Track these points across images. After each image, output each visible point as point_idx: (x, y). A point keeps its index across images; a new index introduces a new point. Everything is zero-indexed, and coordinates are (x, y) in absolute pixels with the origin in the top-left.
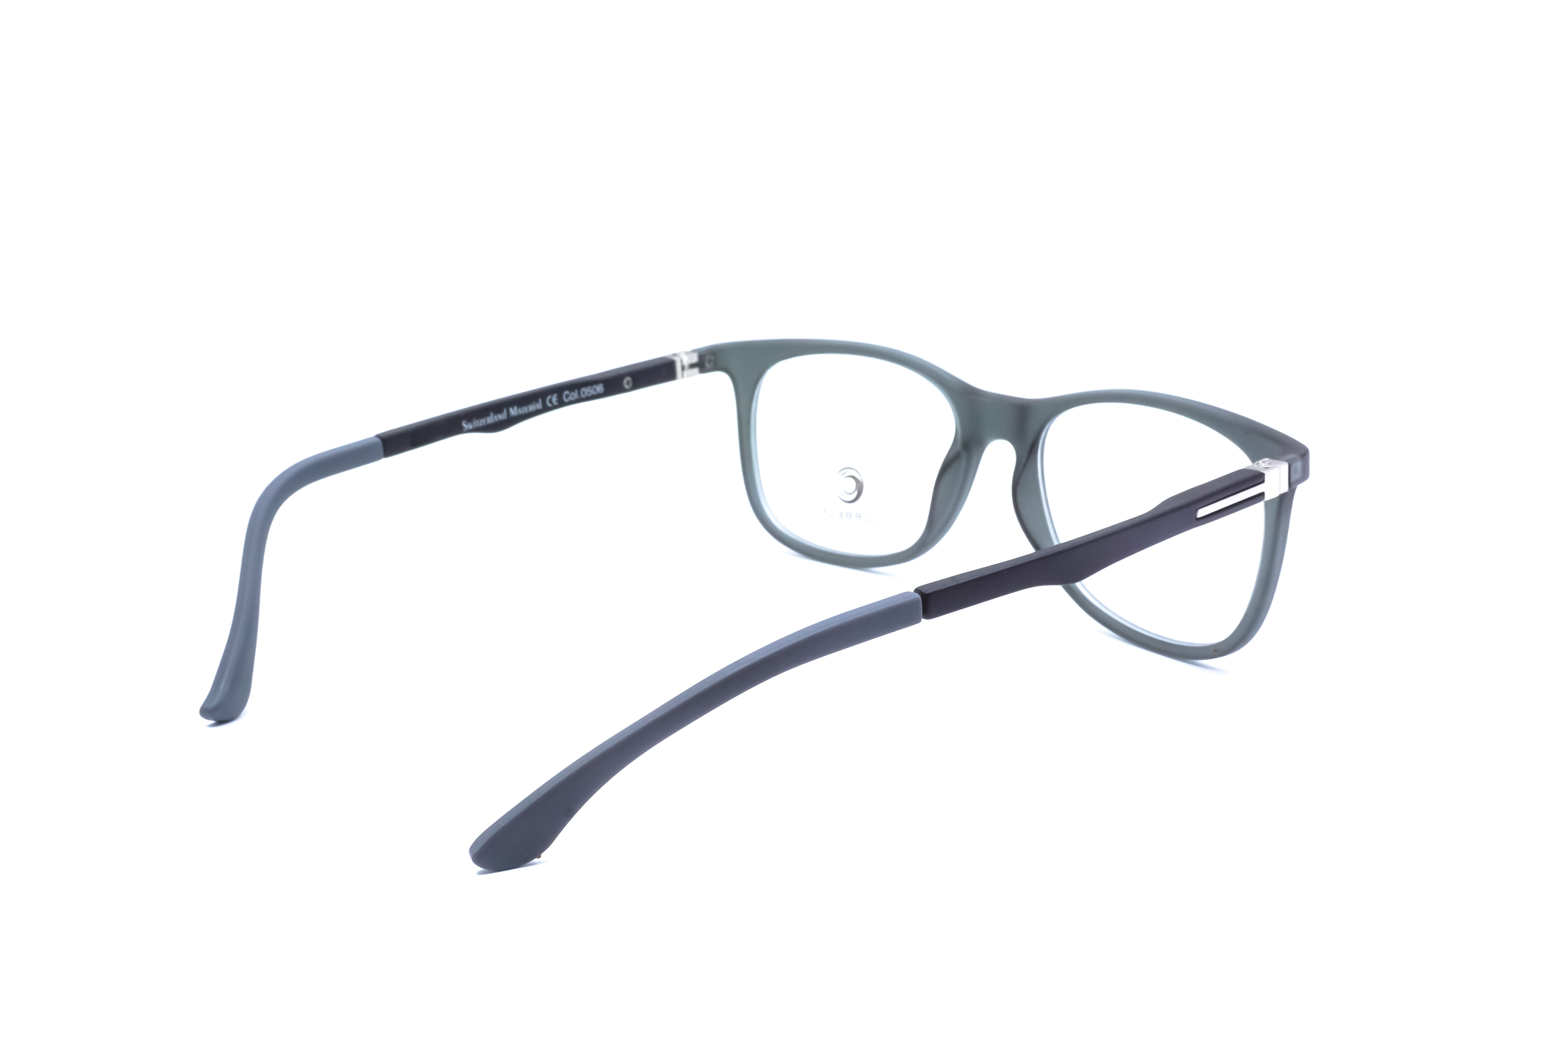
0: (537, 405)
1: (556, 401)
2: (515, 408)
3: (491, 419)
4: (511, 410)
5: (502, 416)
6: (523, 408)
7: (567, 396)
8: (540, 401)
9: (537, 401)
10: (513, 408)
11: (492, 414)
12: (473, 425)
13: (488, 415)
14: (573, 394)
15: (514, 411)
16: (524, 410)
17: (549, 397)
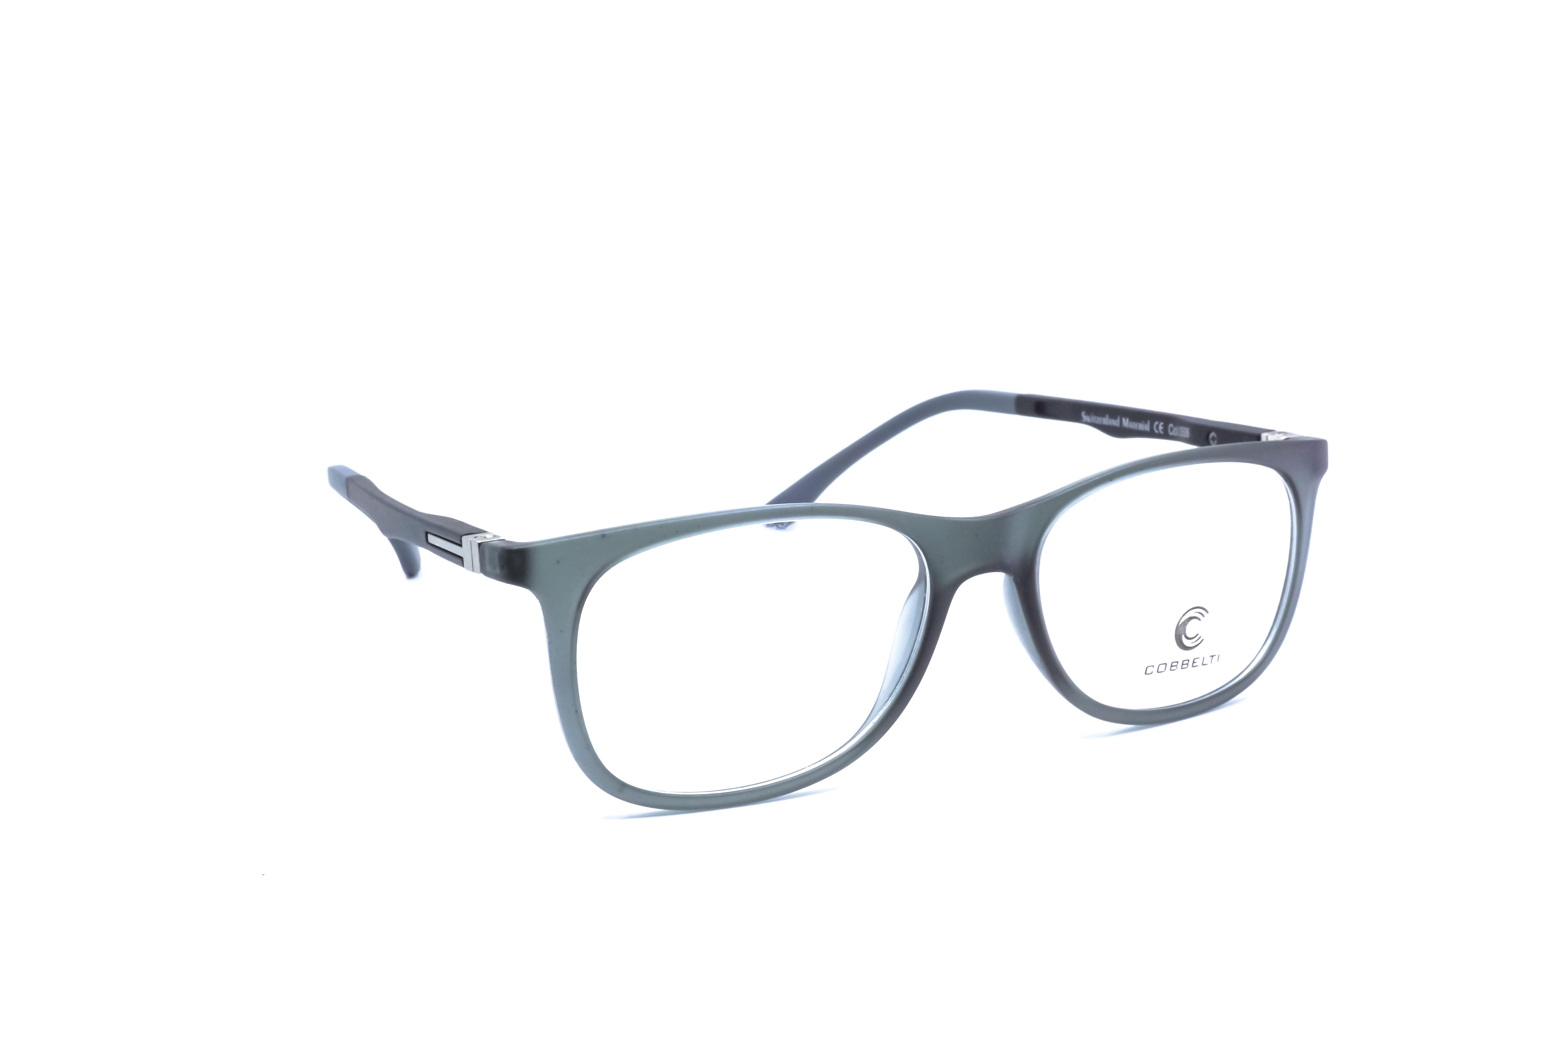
0: (1146, 425)
1: (1162, 430)
2: (1128, 420)
3: (1106, 421)
4: (1124, 419)
5: (1115, 423)
6: (1134, 423)
7: (1172, 429)
8: (1149, 422)
9: (1146, 422)
10: (1126, 419)
11: (1107, 416)
12: (1090, 418)
13: (1103, 416)
14: (1175, 429)
15: (1126, 423)
16: (1134, 426)
17: (1156, 423)
